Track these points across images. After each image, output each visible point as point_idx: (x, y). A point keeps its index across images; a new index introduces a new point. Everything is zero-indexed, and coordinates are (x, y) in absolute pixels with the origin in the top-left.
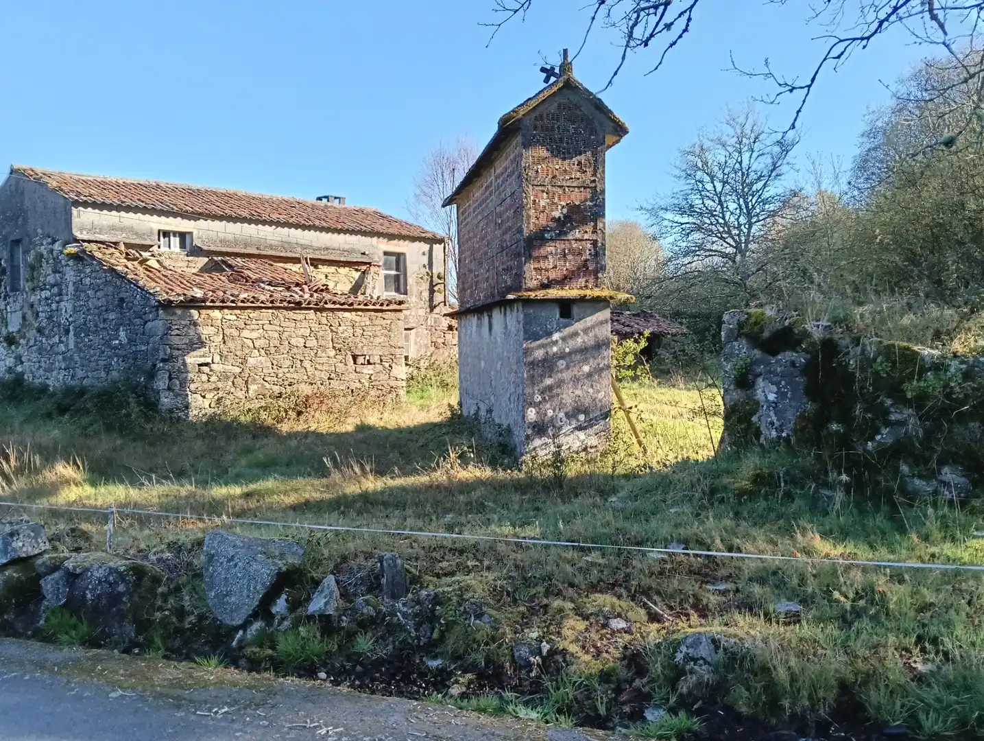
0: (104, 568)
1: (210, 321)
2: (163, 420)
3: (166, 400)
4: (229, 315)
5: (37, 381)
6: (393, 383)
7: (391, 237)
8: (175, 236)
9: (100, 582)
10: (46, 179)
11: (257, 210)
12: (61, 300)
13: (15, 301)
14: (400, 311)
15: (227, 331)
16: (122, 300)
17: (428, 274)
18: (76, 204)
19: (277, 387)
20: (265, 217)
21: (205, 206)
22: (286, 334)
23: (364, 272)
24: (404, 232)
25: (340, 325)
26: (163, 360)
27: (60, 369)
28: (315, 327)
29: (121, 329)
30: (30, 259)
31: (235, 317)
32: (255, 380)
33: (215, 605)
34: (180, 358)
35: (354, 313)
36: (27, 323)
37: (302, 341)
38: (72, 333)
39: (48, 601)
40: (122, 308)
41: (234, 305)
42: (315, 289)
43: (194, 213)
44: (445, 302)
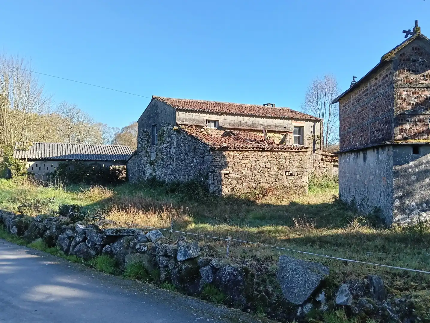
0: (231, 267)
1: (229, 156)
2: (211, 196)
3: (212, 188)
4: (237, 154)
5: (161, 179)
6: (303, 184)
7: (297, 120)
8: (212, 122)
9: (229, 274)
10: (166, 101)
11: (243, 111)
12: (171, 148)
13: (153, 148)
14: (306, 152)
15: (236, 160)
16: (195, 148)
17: (313, 136)
18: (178, 110)
19: (254, 184)
20: (246, 113)
21: (223, 110)
22: (258, 162)
23: (285, 136)
24: (303, 117)
25: (280, 158)
26: (211, 172)
27: (170, 174)
28: (270, 159)
29: (194, 159)
30: (160, 132)
31: (238, 155)
32: (245, 181)
33: (285, 292)
34: (218, 171)
35: (286, 153)
36: (158, 157)
37: (264, 165)
38: (175, 161)
39: (203, 279)
40: (195, 151)
41: (238, 149)
42: (269, 142)
43: (220, 113)
44: (320, 148)
